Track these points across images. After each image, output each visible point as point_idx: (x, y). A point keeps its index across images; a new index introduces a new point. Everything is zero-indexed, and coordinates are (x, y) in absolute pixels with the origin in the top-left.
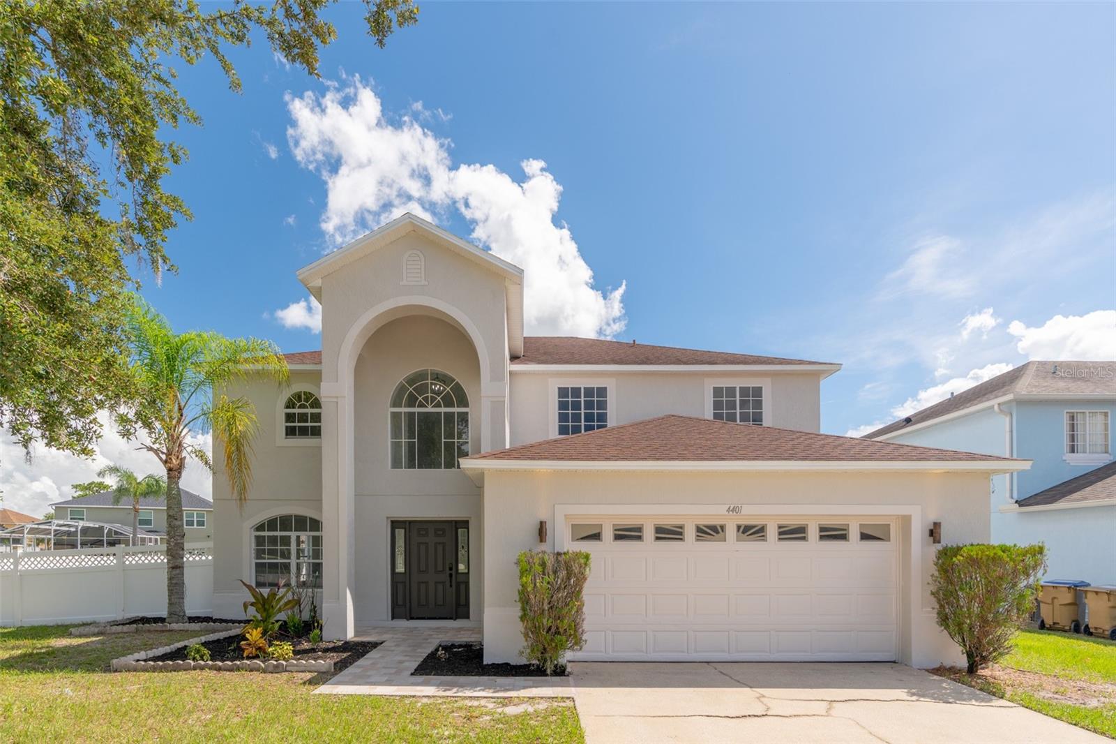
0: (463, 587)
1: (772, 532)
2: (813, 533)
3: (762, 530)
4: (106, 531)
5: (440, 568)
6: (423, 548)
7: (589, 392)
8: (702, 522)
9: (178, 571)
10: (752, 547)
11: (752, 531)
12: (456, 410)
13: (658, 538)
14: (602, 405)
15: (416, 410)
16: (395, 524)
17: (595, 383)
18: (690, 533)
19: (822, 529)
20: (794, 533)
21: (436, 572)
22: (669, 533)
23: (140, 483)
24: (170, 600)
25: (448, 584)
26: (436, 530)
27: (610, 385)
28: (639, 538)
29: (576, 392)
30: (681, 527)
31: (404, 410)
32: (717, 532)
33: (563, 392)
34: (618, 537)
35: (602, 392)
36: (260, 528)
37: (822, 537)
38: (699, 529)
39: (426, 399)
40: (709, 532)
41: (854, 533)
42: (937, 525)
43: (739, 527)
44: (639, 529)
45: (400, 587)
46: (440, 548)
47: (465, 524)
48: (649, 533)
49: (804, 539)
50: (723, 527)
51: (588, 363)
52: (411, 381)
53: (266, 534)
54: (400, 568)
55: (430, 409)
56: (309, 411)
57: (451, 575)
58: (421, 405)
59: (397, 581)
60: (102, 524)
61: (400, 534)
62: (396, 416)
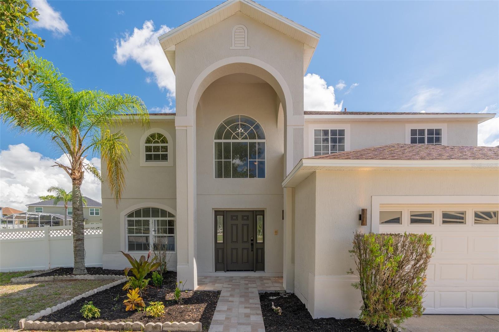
0: (260, 251)
4: (52, 217)
5: (245, 239)
6: (234, 227)
7: (334, 132)
8: (480, 209)
9: (80, 242)
12: (257, 141)
13: (444, 222)
14: (342, 140)
15: (231, 141)
16: (217, 213)
17: (337, 127)
18: (470, 217)
21: (243, 242)
22: (453, 218)
23: (68, 195)
24: (75, 260)
25: (250, 249)
26: (243, 216)
27: (347, 128)
28: (430, 222)
29: (326, 132)
31: (223, 141)
32: (491, 217)
33: (317, 132)
34: (413, 221)
35: (342, 132)
36: (131, 215)
38: (477, 215)
39: (238, 134)
40: (485, 217)
44: (430, 215)
45: (220, 252)
46: (245, 227)
47: (262, 213)
50: (496, 214)
52: (228, 122)
53: (134, 219)
54: (220, 241)
55: (240, 140)
56: (160, 145)
57: (252, 244)
58: (234, 138)
59: (219, 249)
60: (50, 214)
61: (220, 218)
62: (218, 145)
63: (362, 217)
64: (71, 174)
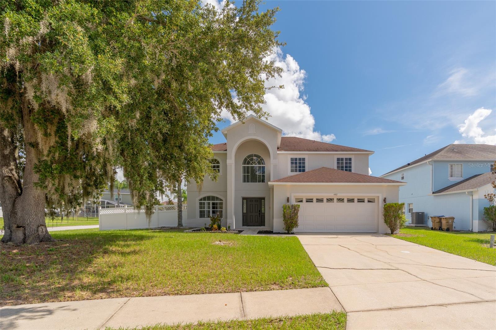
0: (263, 217)
1: (346, 200)
2: (356, 200)
3: (343, 199)
4: (106, 203)
5: (256, 211)
6: (251, 205)
7: (300, 159)
8: (328, 198)
9: (181, 212)
10: (340, 204)
11: (341, 200)
12: (261, 165)
13: (317, 202)
14: (304, 163)
15: (250, 165)
16: (244, 199)
17: (302, 157)
18: (325, 200)
19: (358, 199)
20: (351, 200)
21: (255, 212)
22: (320, 200)
23: (121, 184)
24: (178, 220)
25: (259, 216)
26: (255, 200)
27: (306, 157)
28: (312, 202)
29: (296, 159)
30: (323, 199)
31: (246, 165)
32: (332, 200)
33: (292, 159)
34: (307, 201)
35: (304, 159)
36: (201, 200)
37: (358, 202)
38: (327, 199)
39: (253, 162)
40: (330, 200)
41: (366, 201)
42: (385, 198)
43: (337, 199)
44: (312, 200)
45: (245, 217)
46: (256, 206)
47: (264, 199)
48: (315, 200)
49: (354, 202)
50: (333, 199)
51: (300, 151)
52: (249, 156)
53: (203, 201)
54: (245, 211)
55: (254, 165)
56: (216, 165)
57: (260, 214)
58: (251, 164)
59: (244, 215)
60: (104, 200)
61: (245, 201)
62: (244, 167)
63: (288, 200)
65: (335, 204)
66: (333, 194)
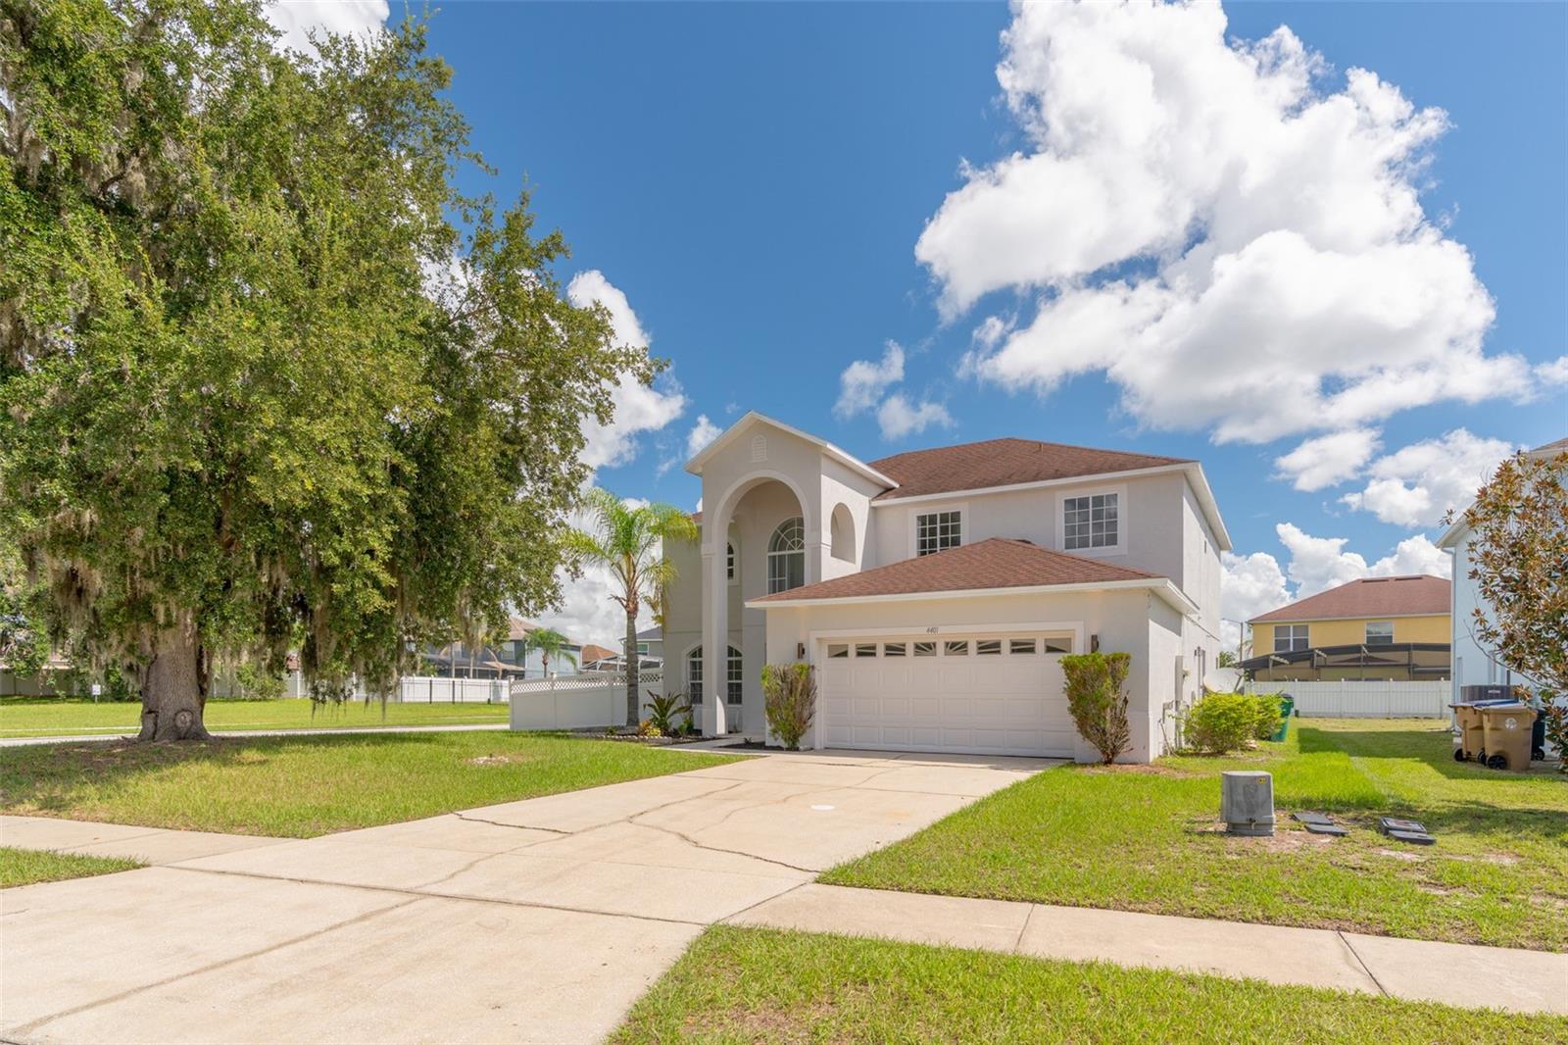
1: (973, 648)
2: (1006, 647)
3: (965, 645)
7: (944, 517)
8: (916, 641)
10: (957, 659)
11: (957, 647)
13: (887, 655)
14: (956, 529)
15: (788, 552)
17: (949, 509)
18: (910, 649)
19: (1014, 644)
20: (990, 648)
22: (895, 650)
27: (963, 508)
28: (874, 654)
29: (933, 519)
30: (904, 645)
32: (930, 648)
33: (922, 519)
34: (859, 654)
35: (956, 516)
36: (694, 655)
37: (1013, 651)
38: (917, 647)
39: (793, 543)
40: (925, 648)
41: (1040, 647)
42: (1095, 637)
43: (947, 644)
44: (874, 648)
48: (880, 650)
49: (999, 652)
50: (934, 644)
51: (942, 491)
52: (782, 528)
55: (796, 551)
58: (791, 548)
62: (773, 559)
64: (625, 607)
65: (940, 658)
66: (923, 630)
